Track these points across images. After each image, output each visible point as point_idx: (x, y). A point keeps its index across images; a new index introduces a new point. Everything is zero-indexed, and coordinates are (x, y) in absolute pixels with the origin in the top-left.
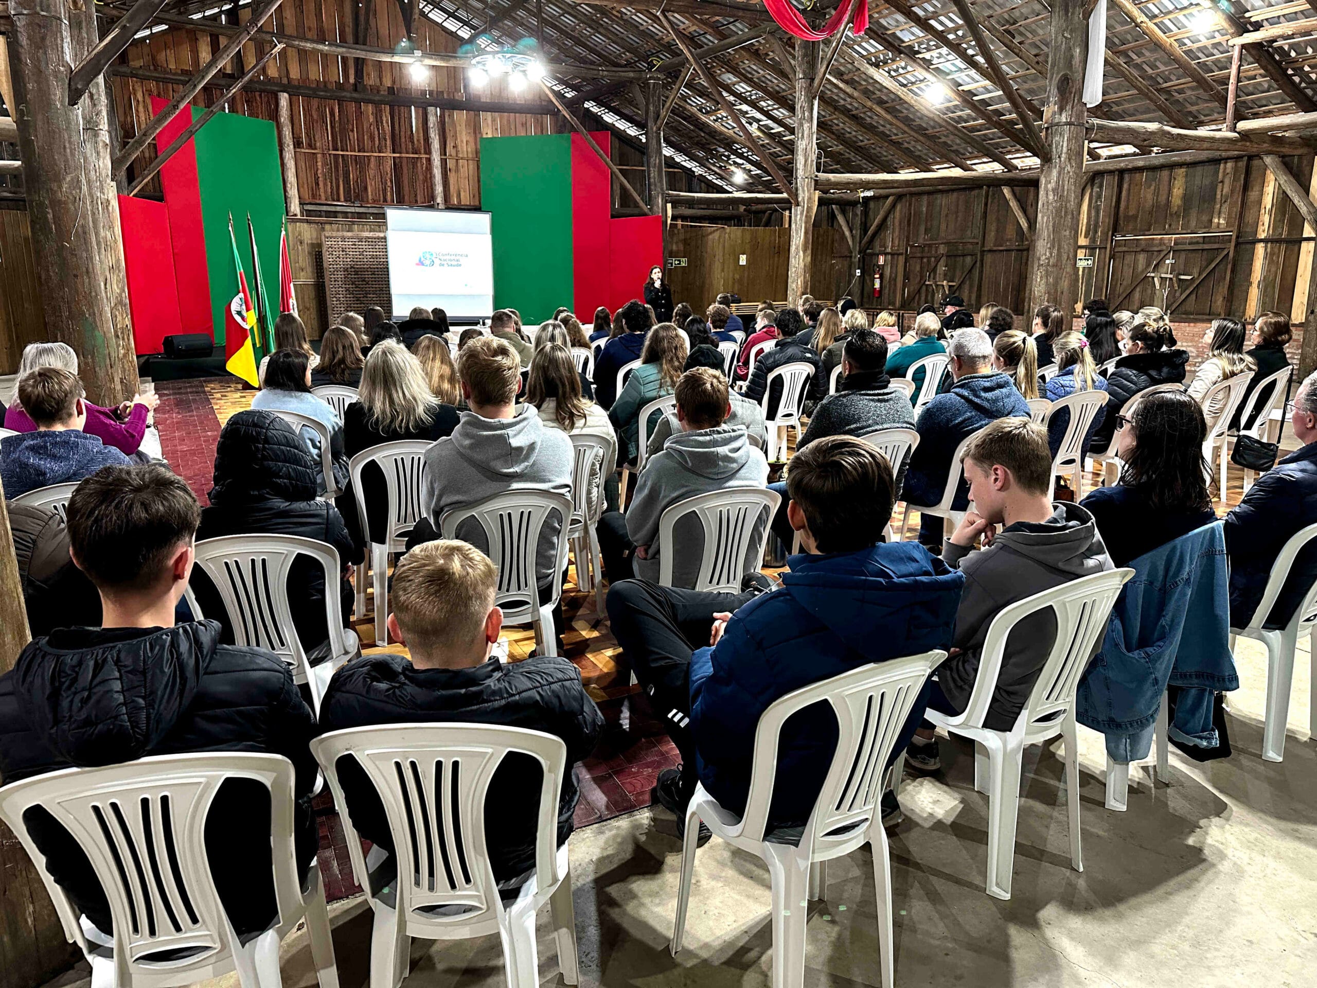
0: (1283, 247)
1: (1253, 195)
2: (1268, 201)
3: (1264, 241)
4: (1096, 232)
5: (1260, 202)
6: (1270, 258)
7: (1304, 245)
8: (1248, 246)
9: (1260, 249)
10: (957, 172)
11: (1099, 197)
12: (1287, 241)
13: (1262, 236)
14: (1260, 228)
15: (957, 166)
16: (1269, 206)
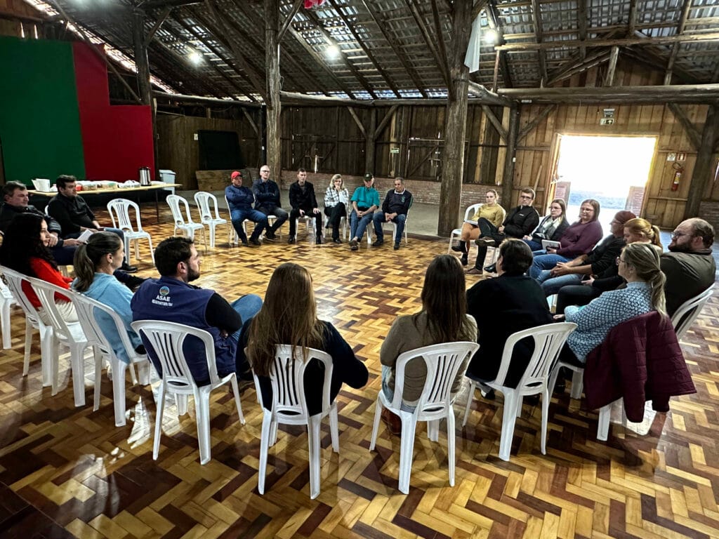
0: (491, 149)
1: (476, 124)
2: (483, 127)
3: (483, 146)
4: (400, 135)
5: (479, 127)
6: (484, 153)
7: (500, 148)
8: (475, 148)
9: (480, 149)
10: (323, 97)
11: (401, 118)
12: (492, 146)
13: (481, 143)
14: (480, 140)
15: (324, 94)
16: (484, 130)
